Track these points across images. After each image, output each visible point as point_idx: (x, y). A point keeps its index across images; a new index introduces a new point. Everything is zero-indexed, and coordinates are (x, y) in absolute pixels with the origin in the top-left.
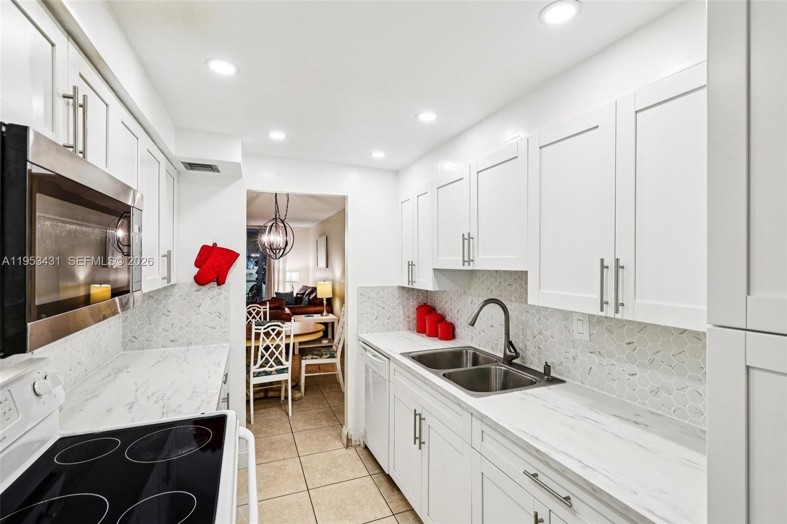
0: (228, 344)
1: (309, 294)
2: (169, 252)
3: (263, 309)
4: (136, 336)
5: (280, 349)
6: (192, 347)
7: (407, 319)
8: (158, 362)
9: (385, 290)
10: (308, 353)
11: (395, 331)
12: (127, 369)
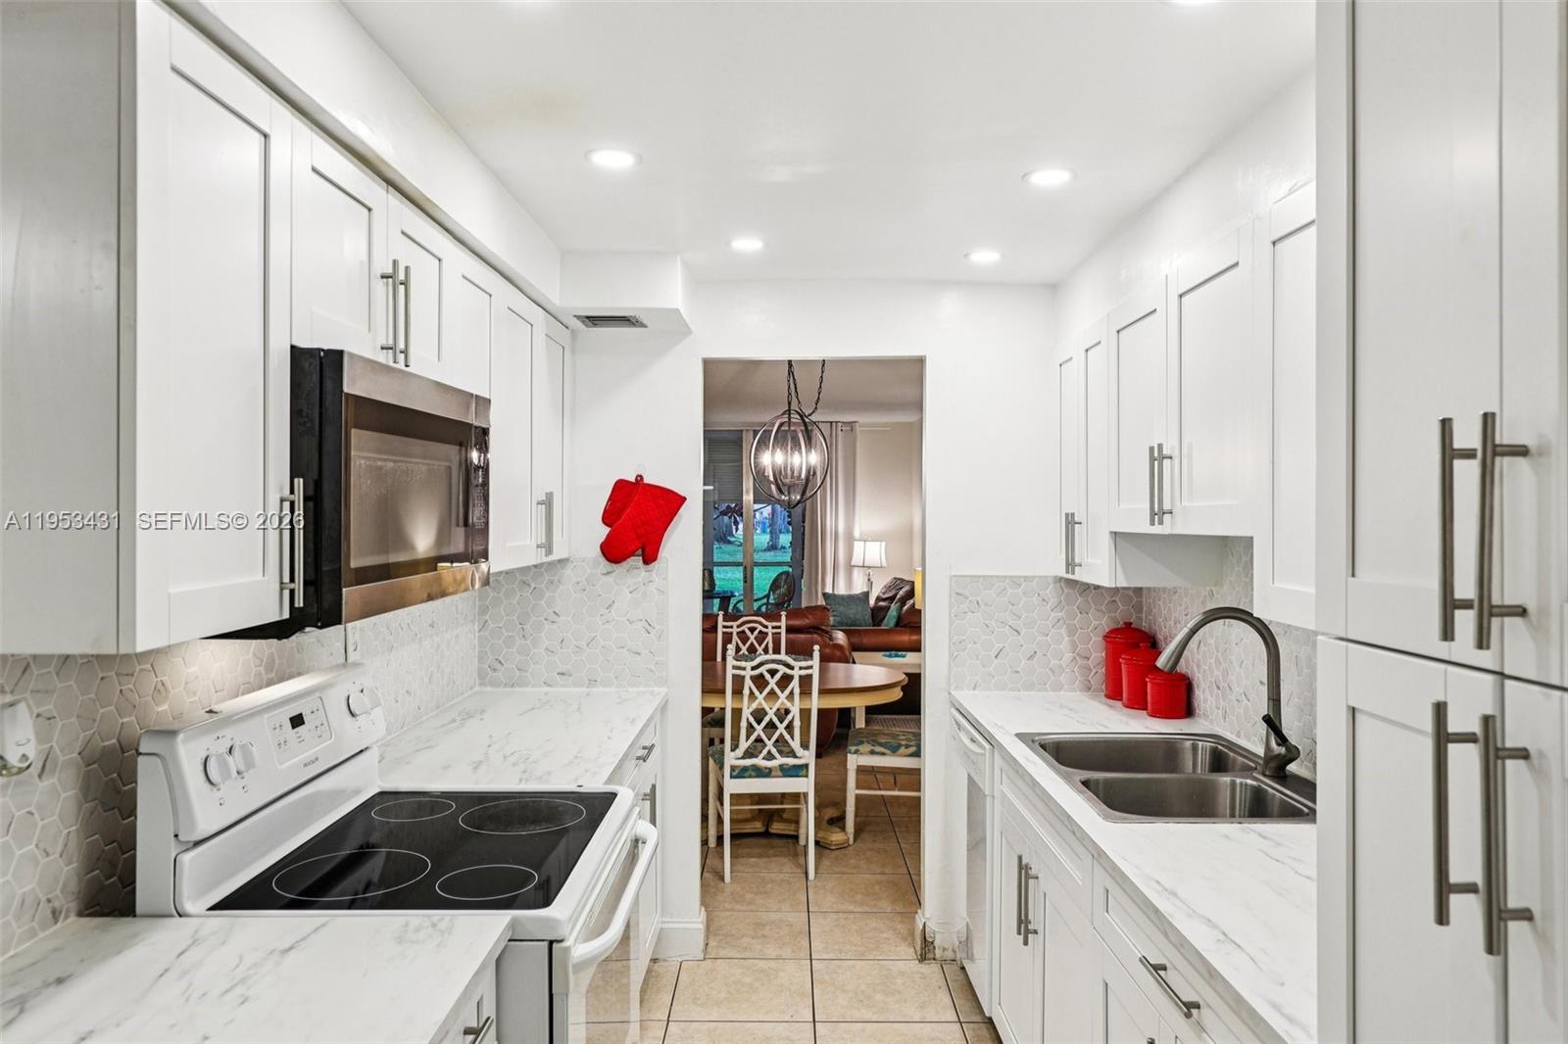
0: (664, 690)
1: (903, 601)
2: (550, 496)
3: (773, 628)
4: (500, 658)
5: (790, 717)
6: (598, 690)
7: (1081, 662)
8: (533, 709)
9: (1020, 586)
10: (864, 739)
11: (1046, 690)
12: (481, 714)
